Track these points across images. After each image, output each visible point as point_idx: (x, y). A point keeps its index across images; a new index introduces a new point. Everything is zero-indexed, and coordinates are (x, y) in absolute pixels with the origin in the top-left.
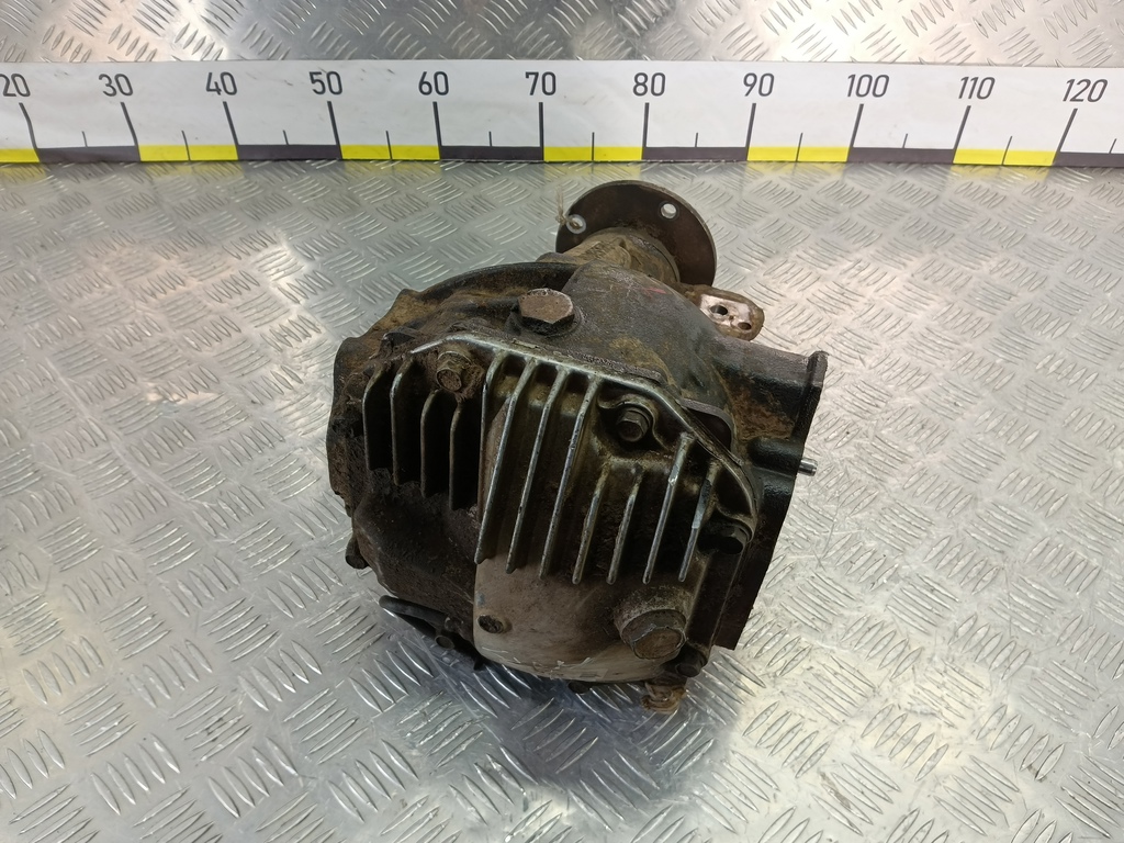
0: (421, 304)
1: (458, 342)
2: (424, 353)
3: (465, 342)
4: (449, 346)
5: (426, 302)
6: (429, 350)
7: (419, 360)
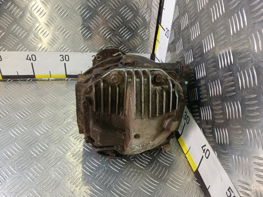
0: (84, 76)
1: (114, 71)
2: (106, 77)
3: (116, 70)
4: (112, 72)
5: (86, 75)
6: (107, 75)
7: (105, 79)
